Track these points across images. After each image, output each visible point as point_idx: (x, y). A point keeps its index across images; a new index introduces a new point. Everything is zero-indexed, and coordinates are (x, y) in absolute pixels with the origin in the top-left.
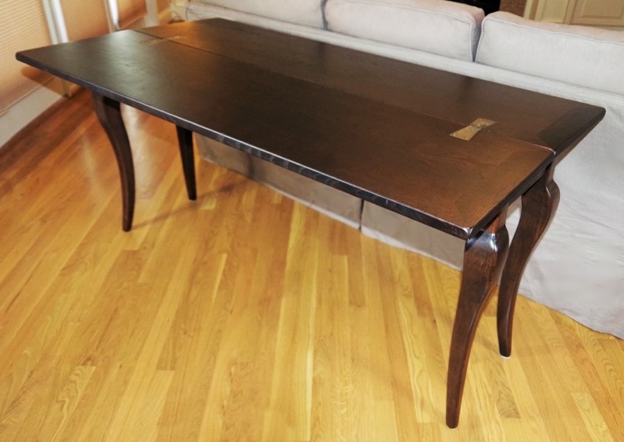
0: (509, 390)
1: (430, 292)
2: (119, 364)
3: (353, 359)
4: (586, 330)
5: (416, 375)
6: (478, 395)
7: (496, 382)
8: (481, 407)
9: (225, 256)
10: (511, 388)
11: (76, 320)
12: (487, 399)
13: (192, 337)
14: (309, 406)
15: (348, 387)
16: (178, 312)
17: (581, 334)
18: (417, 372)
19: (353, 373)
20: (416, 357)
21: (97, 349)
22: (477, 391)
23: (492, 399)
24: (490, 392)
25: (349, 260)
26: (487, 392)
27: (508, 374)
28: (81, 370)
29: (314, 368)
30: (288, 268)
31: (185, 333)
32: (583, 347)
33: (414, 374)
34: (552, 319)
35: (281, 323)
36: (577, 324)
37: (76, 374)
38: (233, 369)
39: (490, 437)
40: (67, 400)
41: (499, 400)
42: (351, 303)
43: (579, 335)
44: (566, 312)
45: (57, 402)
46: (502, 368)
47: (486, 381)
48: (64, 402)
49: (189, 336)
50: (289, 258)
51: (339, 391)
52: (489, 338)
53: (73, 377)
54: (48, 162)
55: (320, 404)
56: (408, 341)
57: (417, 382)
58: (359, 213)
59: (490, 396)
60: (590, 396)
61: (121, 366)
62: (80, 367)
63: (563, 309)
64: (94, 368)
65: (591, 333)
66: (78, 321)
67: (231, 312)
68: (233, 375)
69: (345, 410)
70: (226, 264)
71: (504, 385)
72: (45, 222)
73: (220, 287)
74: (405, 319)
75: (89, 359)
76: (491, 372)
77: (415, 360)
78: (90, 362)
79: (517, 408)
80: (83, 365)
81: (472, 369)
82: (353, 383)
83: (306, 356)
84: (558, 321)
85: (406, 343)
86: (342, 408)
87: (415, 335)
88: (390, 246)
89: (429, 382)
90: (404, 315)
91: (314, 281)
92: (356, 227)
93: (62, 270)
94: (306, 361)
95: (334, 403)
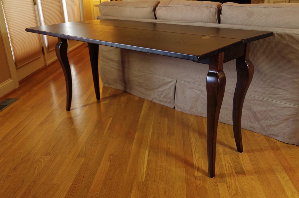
0: (242, 165)
2: (61, 155)
3: (167, 154)
4: (282, 143)
5: (196, 159)
7: (235, 162)
8: (226, 170)
9: (111, 119)
10: (242, 164)
12: (230, 168)
13: (94, 146)
14: (145, 169)
15: (164, 163)
16: (88, 137)
18: (197, 158)
19: (166, 158)
20: (197, 153)
21: (52, 150)
22: (225, 165)
23: (232, 168)
24: (232, 165)
25: (168, 119)
26: (230, 165)
27: (241, 159)
28: (44, 158)
29: (149, 156)
30: (139, 122)
31: (91, 145)
32: (280, 150)
33: (195, 159)
34: (265, 139)
35: (135, 141)
36: (278, 141)
37: (42, 159)
38: (111, 157)
39: (230, 181)
40: (37, 167)
41: (236, 168)
42: (168, 134)
43: (278, 145)
44: (272, 136)
45: (33, 168)
46: (239, 157)
47: (229, 161)
48: (36, 168)
49: (93, 146)
50: (141, 119)
51: (159, 165)
52: (233, 146)
53: (40, 160)
54: (36, 88)
55: (150, 169)
56: (193, 147)
57: (197, 162)
58: (174, 100)
59: (231, 167)
60: (282, 167)
61: (62, 156)
62: (44, 156)
64: (50, 157)
65: (285, 144)
66: (44, 141)
67: (112, 138)
68: (111, 159)
69: (161, 171)
70: (111, 122)
71: (239, 163)
72: (33, 108)
73: (108, 129)
74: (193, 140)
75: (48, 154)
76: (233, 158)
77: (197, 154)
78: (48, 155)
79: (244, 171)
80: (45, 156)
81: (223, 157)
82: (166, 162)
83: (145, 152)
84: (268, 140)
85: (193, 148)
86: (160, 170)
87: (197, 145)
88: (188, 114)
89: (202, 162)
90: (193, 139)
91: (151, 126)
92: (173, 107)
93: (39, 124)
94: (145, 154)
95: (156, 169)
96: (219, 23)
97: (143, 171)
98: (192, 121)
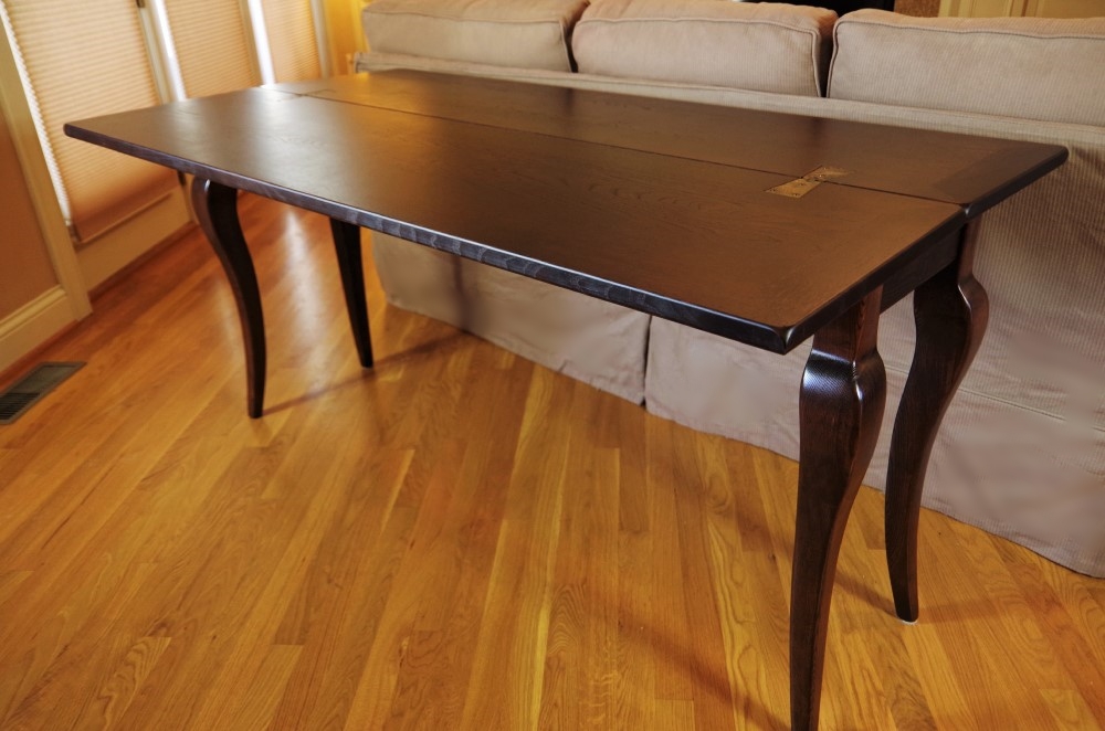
0: (919, 685)
1: (767, 508)
2: (211, 633)
3: (621, 626)
4: (1065, 572)
5: (736, 656)
6: (855, 693)
7: (890, 667)
8: (861, 714)
9: (411, 453)
10: (920, 679)
11: (152, 560)
12: (874, 701)
13: (341, 588)
14: (536, 707)
15: (610, 675)
16: (321, 546)
17: (1054, 578)
18: (739, 648)
19: (619, 650)
20: (738, 622)
21: (178, 609)
22: (853, 683)
23: (883, 699)
24: (879, 685)
25: (622, 456)
26: (873, 685)
27: (913, 653)
28: (147, 645)
29: (550, 642)
30: (515, 471)
31: (330, 581)
32: (1060, 605)
33: (733, 653)
34: (995, 552)
35: (496, 564)
36: (1045, 562)
37: (138, 652)
38: (405, 643)
40: (115, 696)
41: (896, 702)
42: (622, 528)
43: (1051, 583)
44: (1022, 541)
45: (99, 698)
46: (903, 644)
47: (869, 664)
48: (110, 698)
49: (337, 585)
50: (519, 454)
51: (592, 683)
52: (877, 588)
53: (132, 656)
54: (149, 318)
55: (556, 705)
56: (724, 595)
57: (739, 667)
58: (642, 376)
59: (879, 694)
60: (1079, 696)
61: (215, 637)
62: (147, 638)
63: (1018, 534)
64: (169, 640)
65: (1076, 578)
66: (156, 561)
67: (412, 545)
68: (404, 653)
69: (601, 718)
70: (410, 467)
71: (906, 673)
72: (130, 406)
73: (397, 505)
74: (719, 555)
75: (163, 625)
76: (880, 650)
77: (737, 628)
78: (164, 631)
79: (931, 718)
80: (151, 635)
81: (843, 642)
82: (619, 667)
83: (537, 620)
84: (1008, 557)
85: (720, 597)
86: (597, 712)
87: (736, 583)
88: (695, 432)
89: (762, 668)
90: (717, 548)
91: (560, 490)
92: (638, 401)
93: (144, 479)
94: (536, 630)
95: (580, 703)
96: (824, 94)
97: (529, 717)
98: (713, 464)
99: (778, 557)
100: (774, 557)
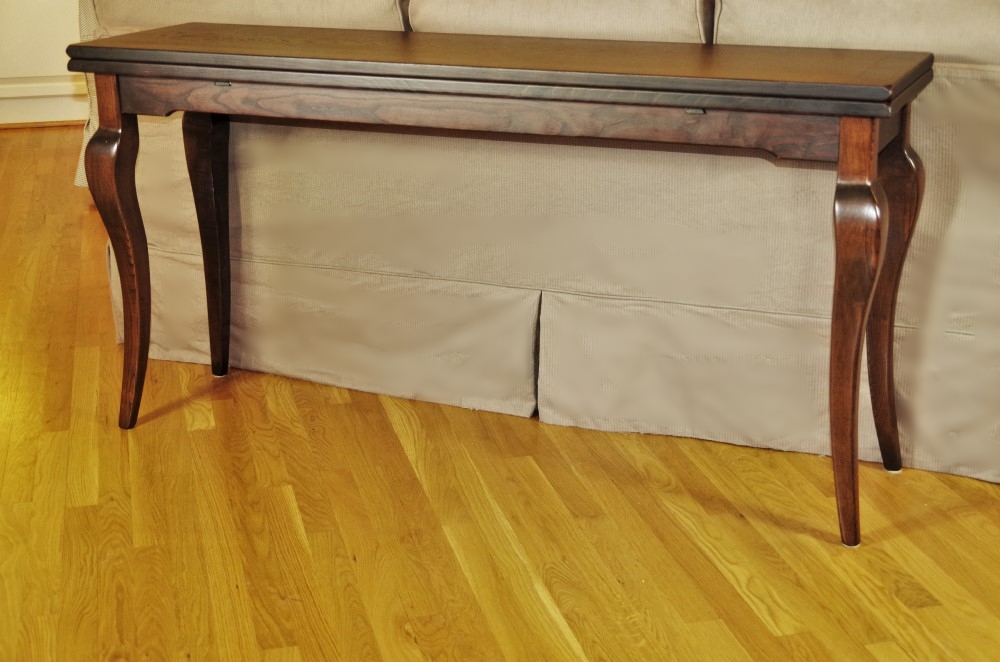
0: (913, 578)
1: (714, 481)
3: (622, 583)
5: (744, 585)
6: (860, 590)
7: (883, 571)
8: (872, 603)
9: (289, 491)
10: (911, 573)
12: (879, 593)
13: (302, 601)
14: (577, 647)
15: (633, 616)
16: (248, 574)
18: (743, 580)
19: (631, 598)
20: (732, 564)
22: (856, 585)
23: (887, 592)
24: (880, 584)
25: (538, 462)
26: (875, 585)
27: (896, 557)
29: (559, 603)
31: (283, 598)
33: (740, 587)
34: (941, 484)
35: (461, 560)
36: (987, 484)
38: (408, 627)
39: (903, 632)
41: (899, 590)
42: (575, 515)
44: (963, 471)
46: (888, 555)
47: (863, 571)
49: (294, 600)
50: (422, 475)
51: (619, 623)
55: (594, 642)
57: (751, 592)
59: (881, 589)
61: (188, 656)
63: (958, 465)
66: (53, 613)
67: (355, 559)
68: (413, 635)
69: (642, 643)
70: (298, 499)
71: (898, 572)
73: (308, 531)
74: (687, 522)
76: (870, 562)
77: (734, 568)
79: (931, 595)
81: (835, 562)
82: (638, 608)
83: (535, 592)
84: (953, 486)
85: (704, 548)
86: (637, 640)
87: (716, 538)
88: (605, 433)
89: (771, 588)
90: (685, 519)
91: (489, 496)
92: (527, 412)
94: (538, 598)
95: (617, 637)
97: (574, 653)
98: (641, 457)
99: (744, 515)
100: (742, 516)
